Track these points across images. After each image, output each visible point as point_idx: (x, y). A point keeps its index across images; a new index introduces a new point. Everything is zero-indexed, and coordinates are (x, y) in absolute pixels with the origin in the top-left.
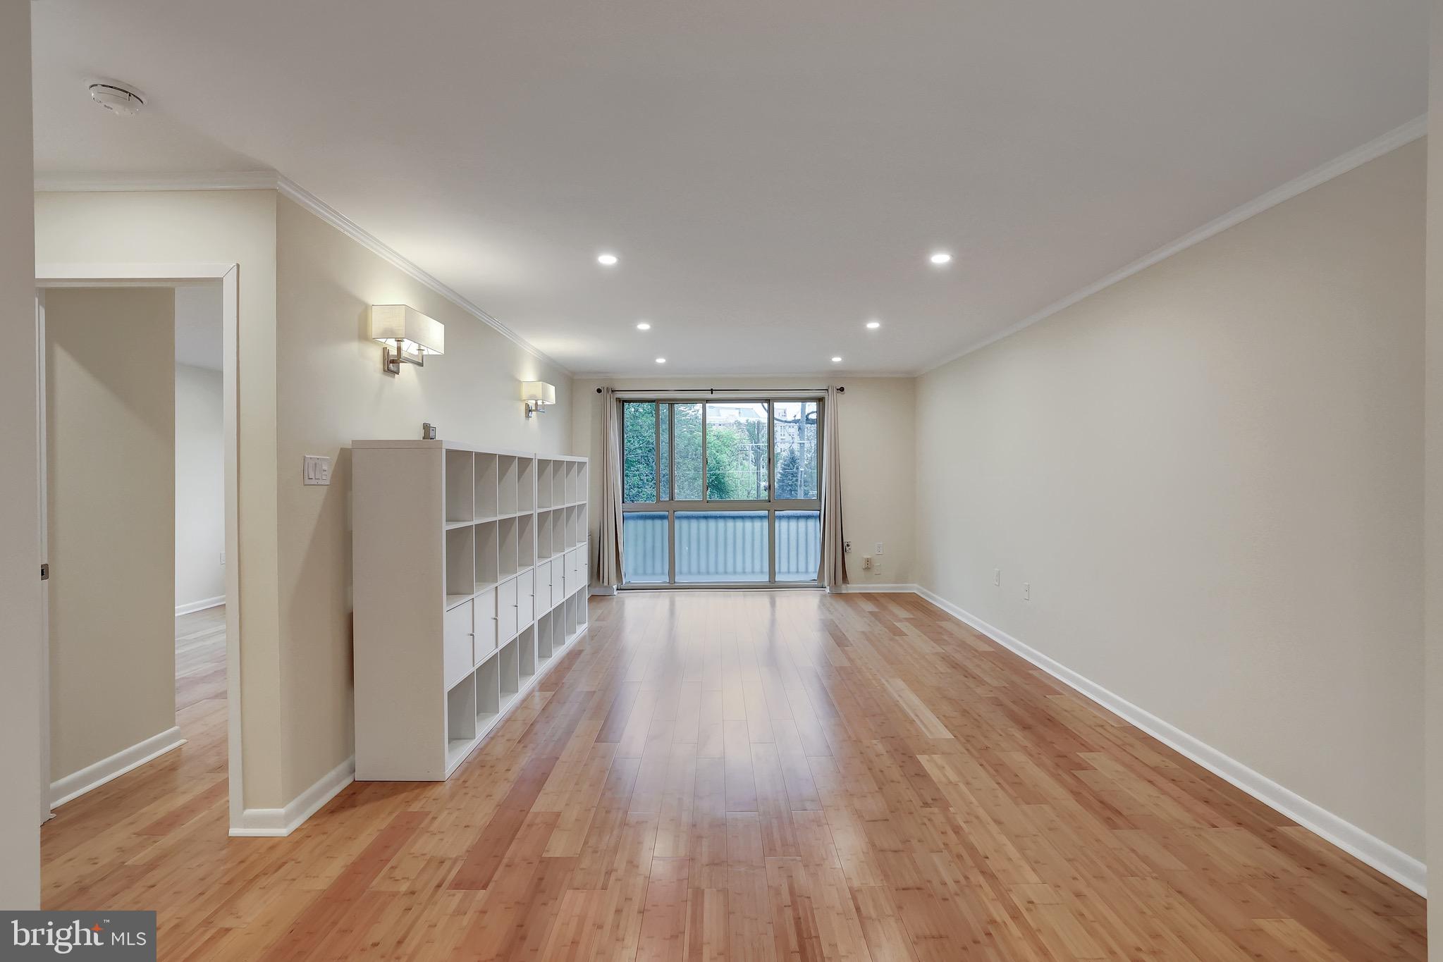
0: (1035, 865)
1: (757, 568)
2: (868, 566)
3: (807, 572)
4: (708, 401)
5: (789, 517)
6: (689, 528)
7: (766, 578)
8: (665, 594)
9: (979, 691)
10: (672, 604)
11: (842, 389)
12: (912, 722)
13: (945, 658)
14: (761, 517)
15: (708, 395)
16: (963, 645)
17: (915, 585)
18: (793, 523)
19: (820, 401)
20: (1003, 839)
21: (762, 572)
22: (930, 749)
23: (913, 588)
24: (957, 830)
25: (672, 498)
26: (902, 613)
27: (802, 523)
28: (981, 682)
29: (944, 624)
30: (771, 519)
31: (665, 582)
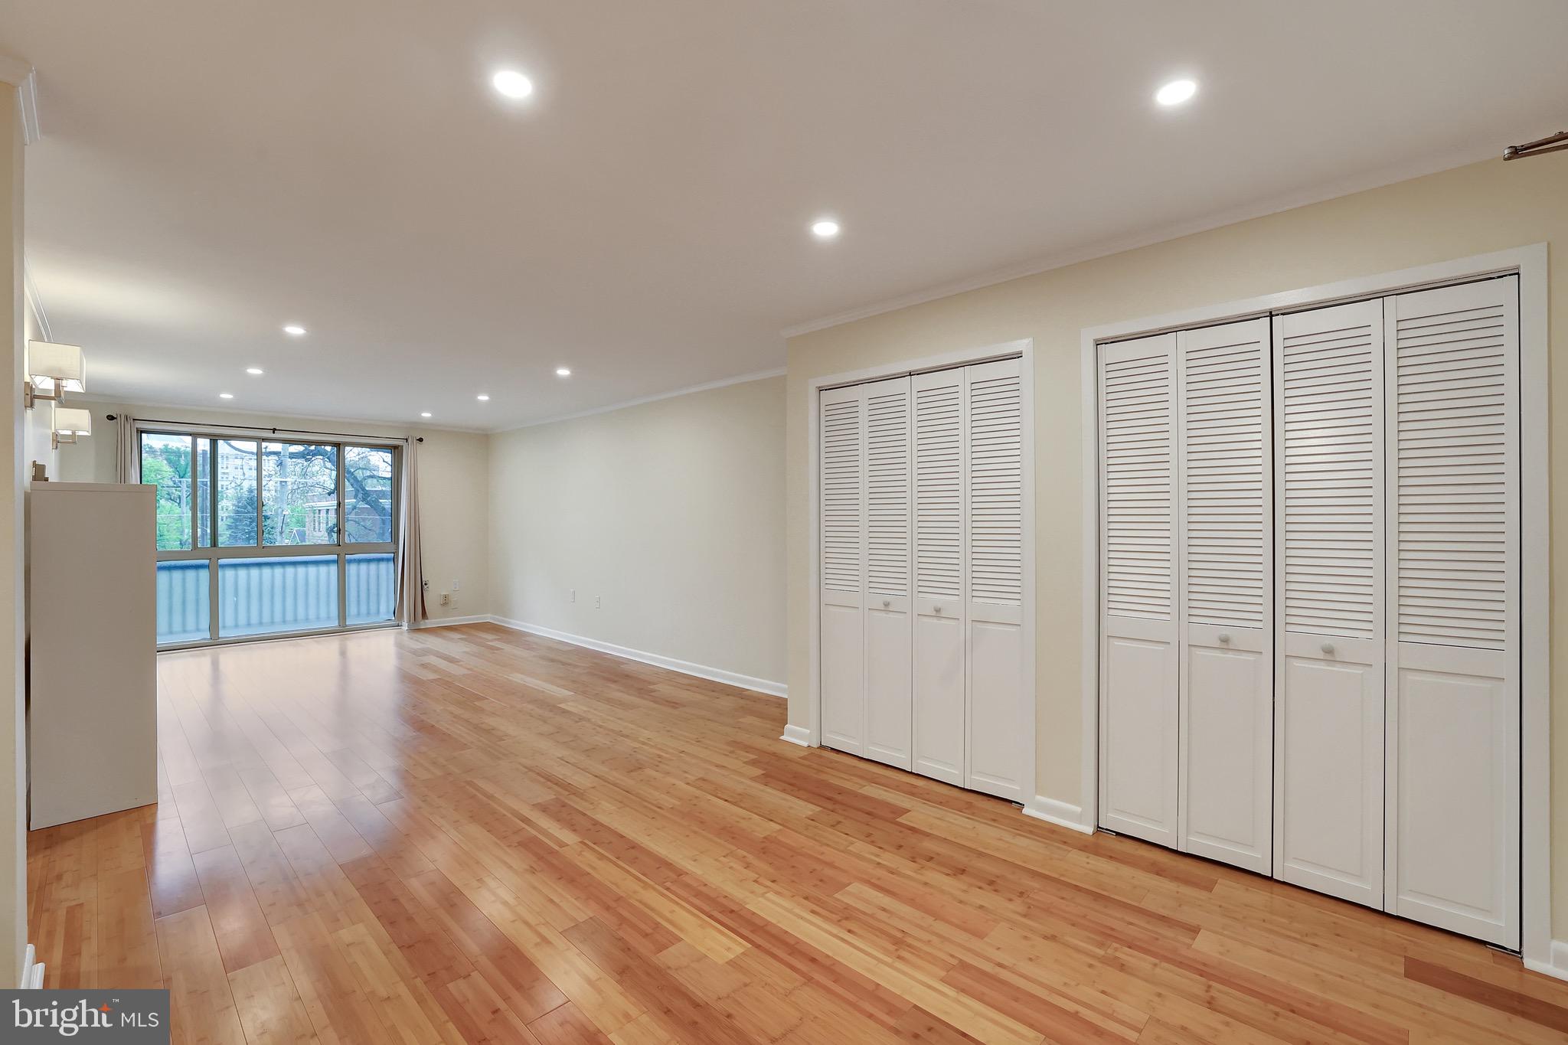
0: (645, 728)
1: (323, 614)
2: (446, 601)
3: (378, 612)
4: (264, 440)
5: (359, 561)
6: (184, 580)
7: (334, 624)
8: (208, 651)
9: (577, 670)
10: (215, 665)
11: (421, 440)
12: (543, 692)
13: (542, 658)
14: (327, 562)
15: (270, 435)
16: (550, 648)
17: (489, 615)
18: (363, 567)
19: (395, 450)
20: (626, 724)
21: (329, 618)
22: (565, 700)
23: (488, 618)
24: (600, 727)
25: (214, 543)
26: (489, 637)
27: (373, 566)
28: (576, 666)
29: (528, 638)
30: (341, 564)
31: (205, 639)
